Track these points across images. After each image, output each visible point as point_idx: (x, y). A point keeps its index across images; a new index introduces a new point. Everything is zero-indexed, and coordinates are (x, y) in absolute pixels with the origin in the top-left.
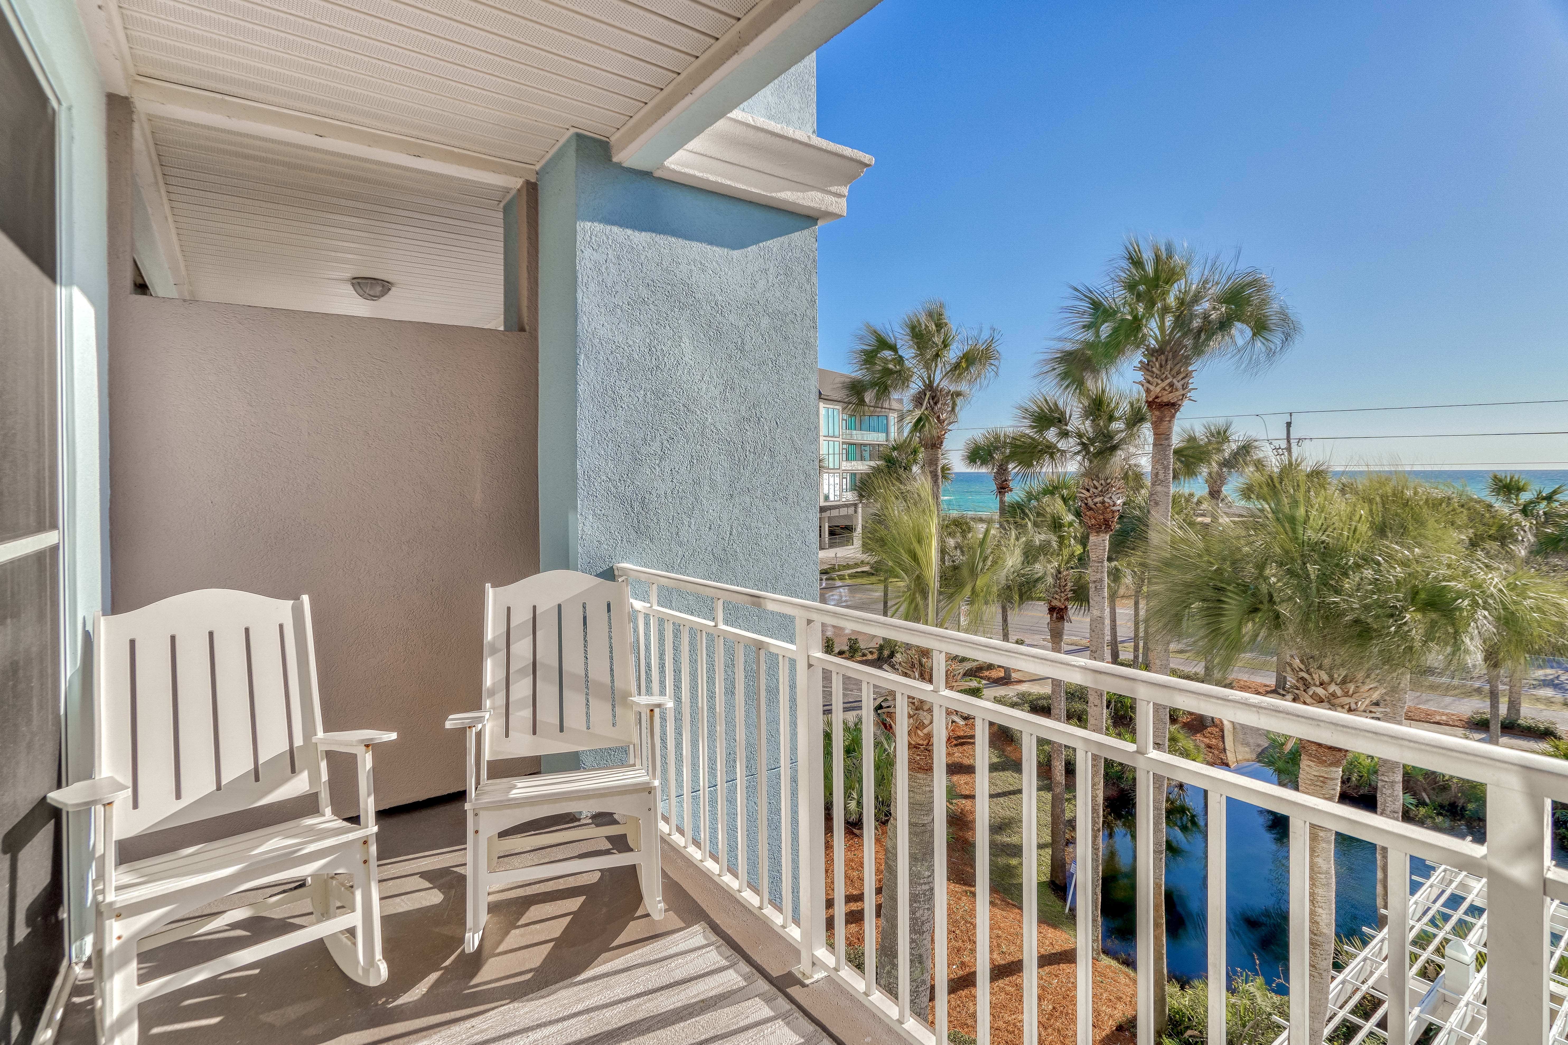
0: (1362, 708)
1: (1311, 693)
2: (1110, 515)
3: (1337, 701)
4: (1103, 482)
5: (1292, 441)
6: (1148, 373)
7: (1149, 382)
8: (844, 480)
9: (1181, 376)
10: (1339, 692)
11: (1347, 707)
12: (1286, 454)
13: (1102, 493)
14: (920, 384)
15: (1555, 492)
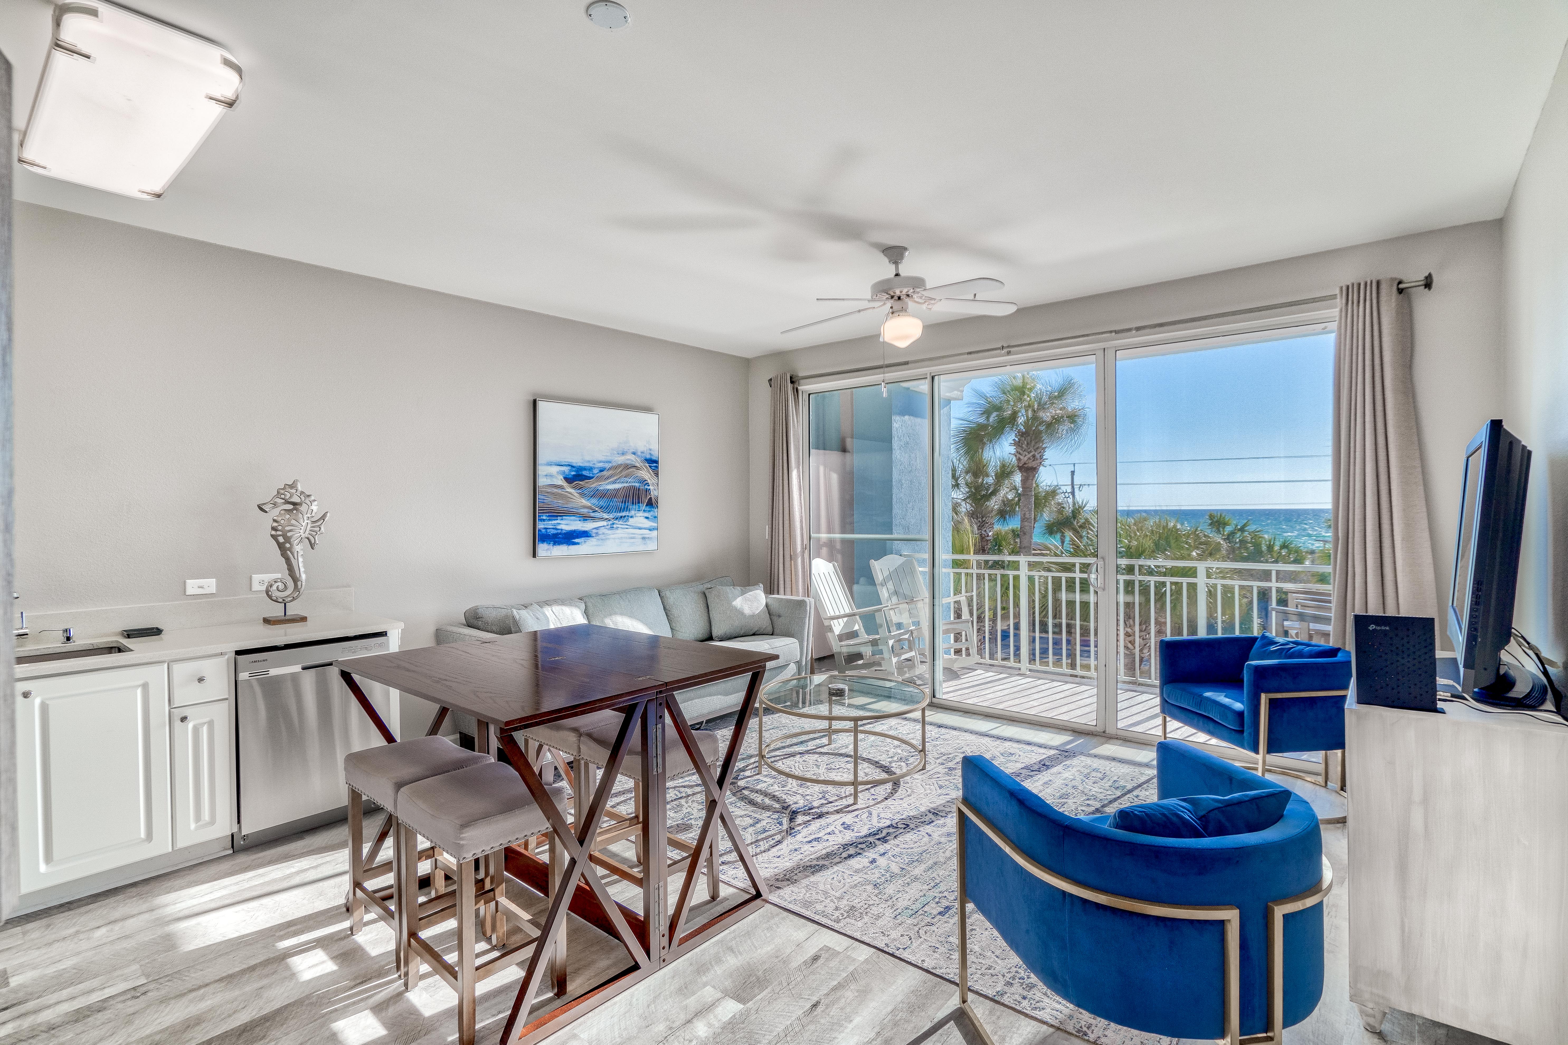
5: (1074, 487)
6: (1018, 447)
7: (1020, 454)
9: (1039, 451)
12: (1071, 497)
15: (1245, 525)
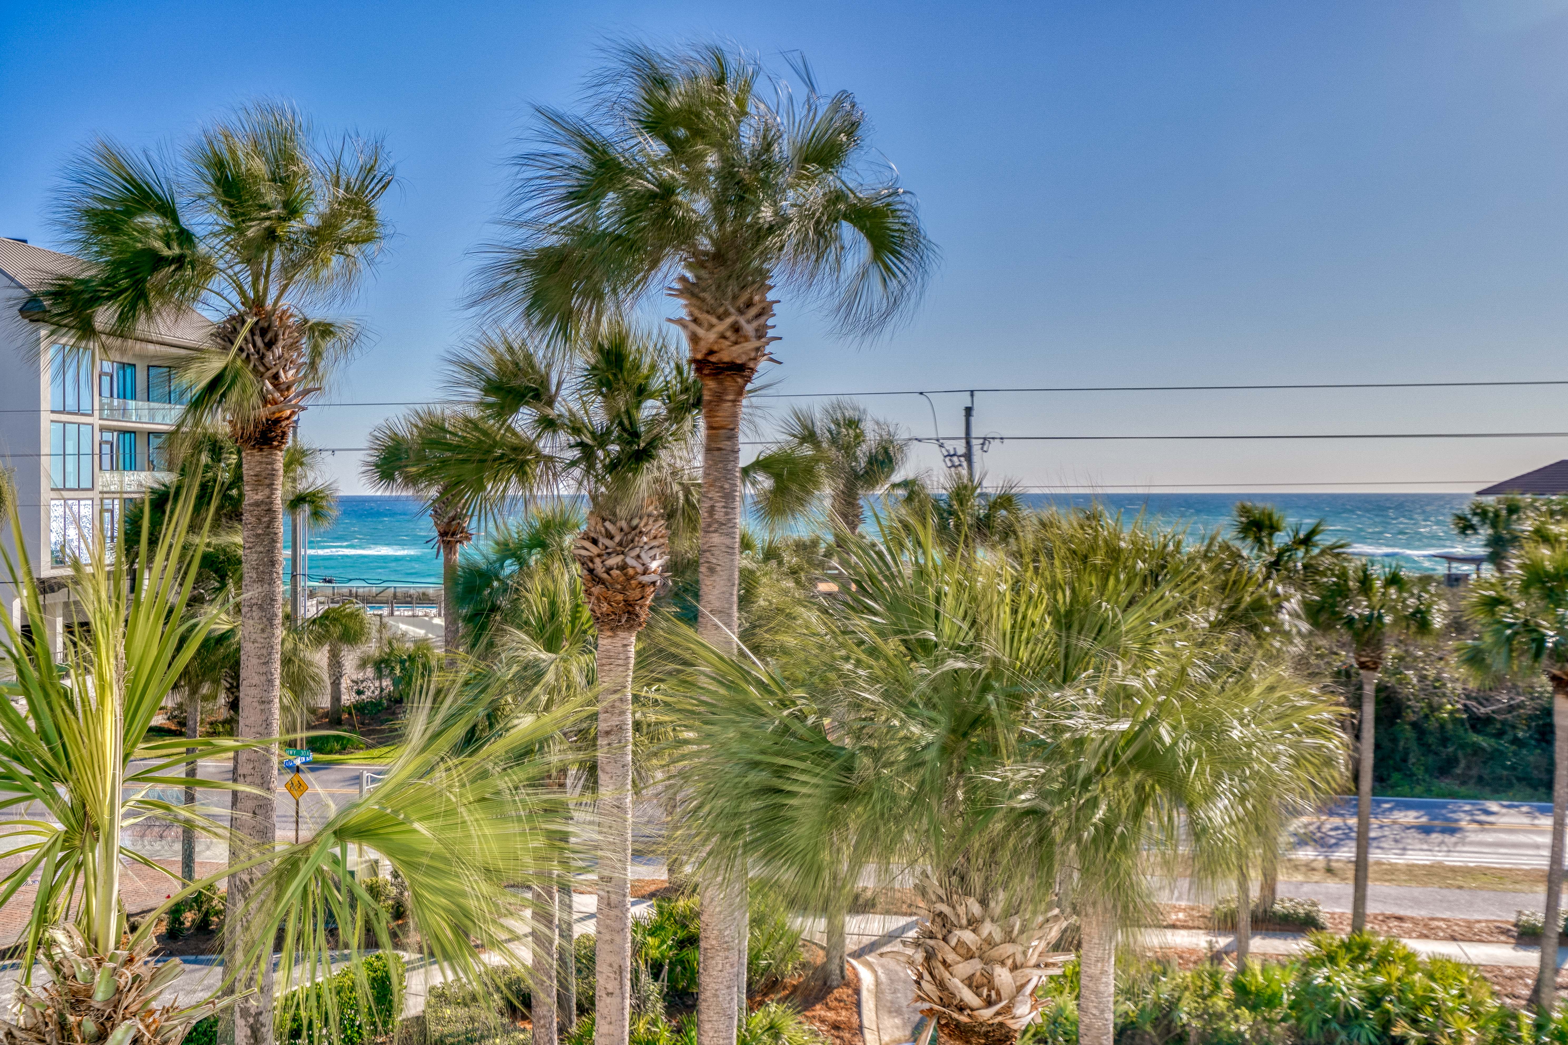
0: (1033, 961)
1: (953, 942)
2: (635, 594)
3: (995, 953)
4: (623, 524)
5: (974, 442)
6: (694, 301)
7: (695, 320)
8: (107, 515)
9: (753, 311)
10: (998, 936)
11: (1009, 962)
12: (965, 464)
13: (623, 547)
14: (235, 298)
